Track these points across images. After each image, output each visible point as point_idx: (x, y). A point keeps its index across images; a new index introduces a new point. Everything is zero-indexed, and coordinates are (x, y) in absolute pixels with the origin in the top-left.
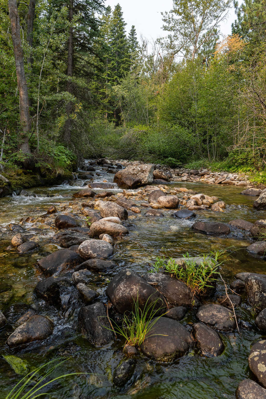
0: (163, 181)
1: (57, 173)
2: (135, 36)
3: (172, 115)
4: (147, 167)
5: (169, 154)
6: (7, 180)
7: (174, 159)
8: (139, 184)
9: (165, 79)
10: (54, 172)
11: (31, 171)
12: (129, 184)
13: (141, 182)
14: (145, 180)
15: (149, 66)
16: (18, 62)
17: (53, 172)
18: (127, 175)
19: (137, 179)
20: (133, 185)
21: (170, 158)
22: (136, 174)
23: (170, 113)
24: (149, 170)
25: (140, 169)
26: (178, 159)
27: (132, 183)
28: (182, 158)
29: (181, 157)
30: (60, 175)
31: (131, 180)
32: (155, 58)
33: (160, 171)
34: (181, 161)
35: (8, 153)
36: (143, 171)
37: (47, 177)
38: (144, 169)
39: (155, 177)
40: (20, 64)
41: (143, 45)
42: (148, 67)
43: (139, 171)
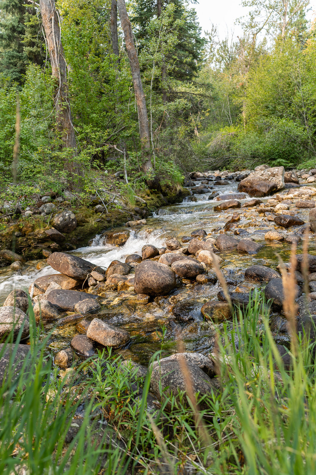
0: (293, 184)
1: (178, 189)
2: (196, 21)
3: (271, 108)
4: (279, 170)
5: (276, 155)
6: (144, 201)
7: (283, 160)
8: (275, 189)
9: (248, 66)
10: (174, 189)
11: (156, 190)
12: (264, 191)
13: (277, 187)
14: (280, 185)
15: (223, 54)
16: (136, 74)
17: (172, 190)
18: (259, 181)
19: (271, 184)
20: (268, 192)
21: (278, 160)
22: (268, 179)
23: (267, 107)
24: (281, 173)
25: (270, 173)
26: (287, 160)
27: (267, 190)
28: (292, 158)
29: (291, 156)
30: (180, 192)
31: (265, 186)
32: (229, 44)
33: (289, 174)
34: (291, 162)
35: (131, 174)
36: (274, 175)
37: (169, 195)
38: (275, 173)
39: (286, 181)
40: (137, 77)
41: (212, 30)
42: (221, 56)
43: (270, 176)
